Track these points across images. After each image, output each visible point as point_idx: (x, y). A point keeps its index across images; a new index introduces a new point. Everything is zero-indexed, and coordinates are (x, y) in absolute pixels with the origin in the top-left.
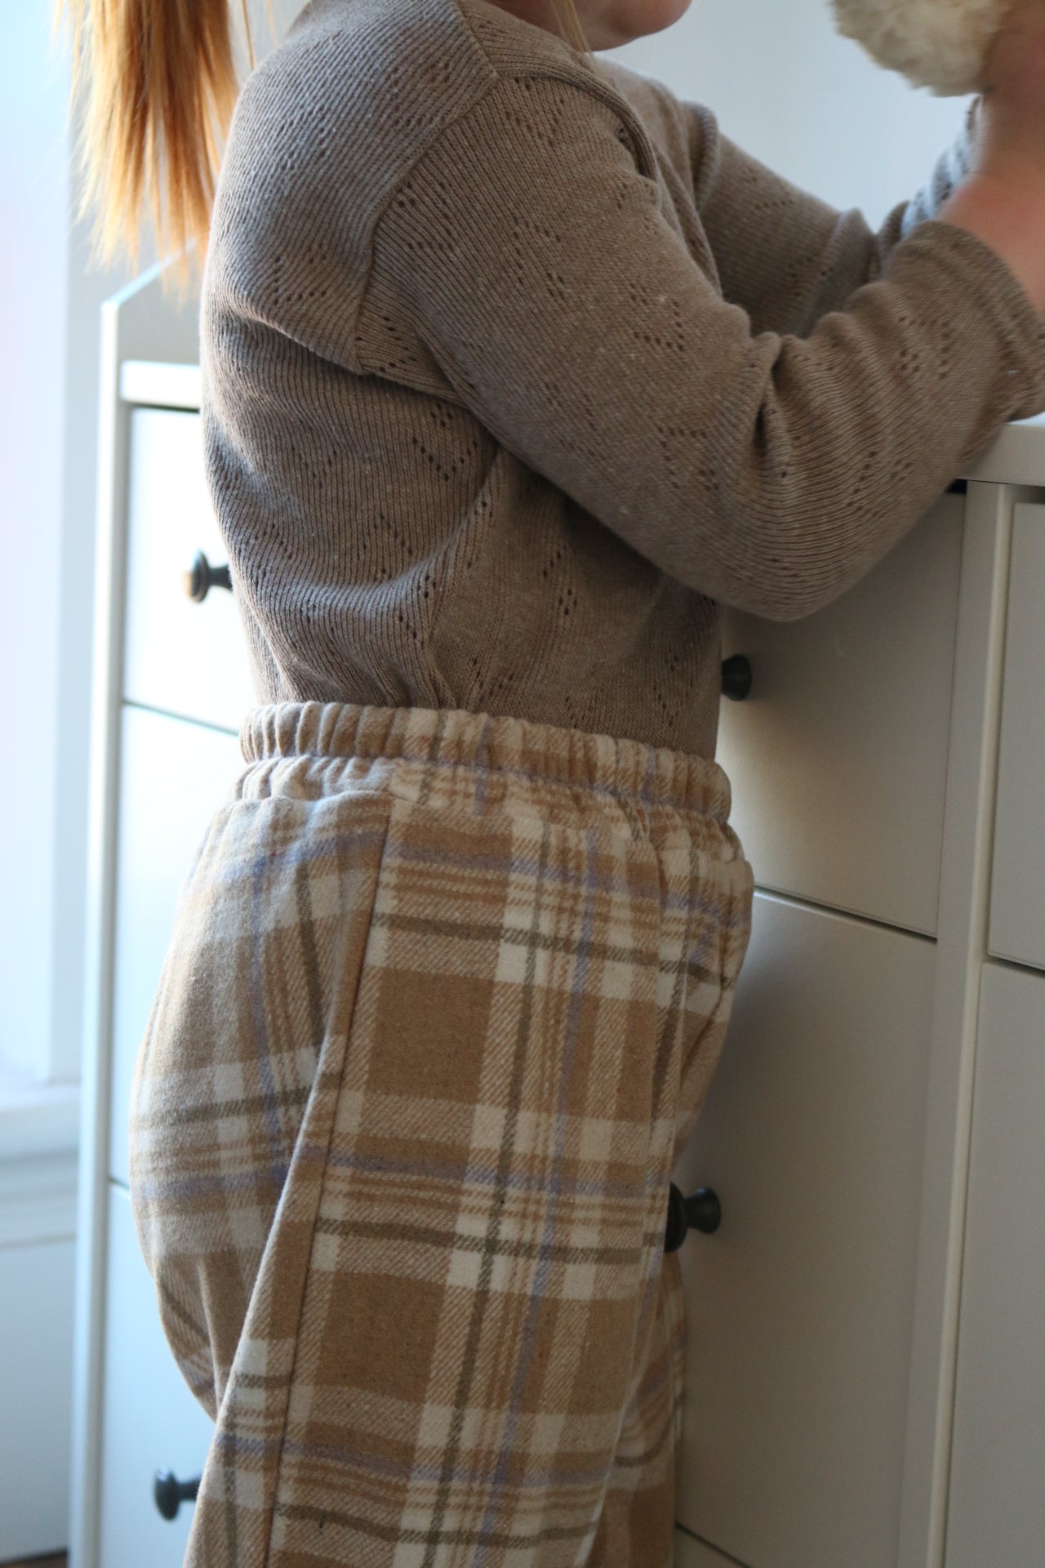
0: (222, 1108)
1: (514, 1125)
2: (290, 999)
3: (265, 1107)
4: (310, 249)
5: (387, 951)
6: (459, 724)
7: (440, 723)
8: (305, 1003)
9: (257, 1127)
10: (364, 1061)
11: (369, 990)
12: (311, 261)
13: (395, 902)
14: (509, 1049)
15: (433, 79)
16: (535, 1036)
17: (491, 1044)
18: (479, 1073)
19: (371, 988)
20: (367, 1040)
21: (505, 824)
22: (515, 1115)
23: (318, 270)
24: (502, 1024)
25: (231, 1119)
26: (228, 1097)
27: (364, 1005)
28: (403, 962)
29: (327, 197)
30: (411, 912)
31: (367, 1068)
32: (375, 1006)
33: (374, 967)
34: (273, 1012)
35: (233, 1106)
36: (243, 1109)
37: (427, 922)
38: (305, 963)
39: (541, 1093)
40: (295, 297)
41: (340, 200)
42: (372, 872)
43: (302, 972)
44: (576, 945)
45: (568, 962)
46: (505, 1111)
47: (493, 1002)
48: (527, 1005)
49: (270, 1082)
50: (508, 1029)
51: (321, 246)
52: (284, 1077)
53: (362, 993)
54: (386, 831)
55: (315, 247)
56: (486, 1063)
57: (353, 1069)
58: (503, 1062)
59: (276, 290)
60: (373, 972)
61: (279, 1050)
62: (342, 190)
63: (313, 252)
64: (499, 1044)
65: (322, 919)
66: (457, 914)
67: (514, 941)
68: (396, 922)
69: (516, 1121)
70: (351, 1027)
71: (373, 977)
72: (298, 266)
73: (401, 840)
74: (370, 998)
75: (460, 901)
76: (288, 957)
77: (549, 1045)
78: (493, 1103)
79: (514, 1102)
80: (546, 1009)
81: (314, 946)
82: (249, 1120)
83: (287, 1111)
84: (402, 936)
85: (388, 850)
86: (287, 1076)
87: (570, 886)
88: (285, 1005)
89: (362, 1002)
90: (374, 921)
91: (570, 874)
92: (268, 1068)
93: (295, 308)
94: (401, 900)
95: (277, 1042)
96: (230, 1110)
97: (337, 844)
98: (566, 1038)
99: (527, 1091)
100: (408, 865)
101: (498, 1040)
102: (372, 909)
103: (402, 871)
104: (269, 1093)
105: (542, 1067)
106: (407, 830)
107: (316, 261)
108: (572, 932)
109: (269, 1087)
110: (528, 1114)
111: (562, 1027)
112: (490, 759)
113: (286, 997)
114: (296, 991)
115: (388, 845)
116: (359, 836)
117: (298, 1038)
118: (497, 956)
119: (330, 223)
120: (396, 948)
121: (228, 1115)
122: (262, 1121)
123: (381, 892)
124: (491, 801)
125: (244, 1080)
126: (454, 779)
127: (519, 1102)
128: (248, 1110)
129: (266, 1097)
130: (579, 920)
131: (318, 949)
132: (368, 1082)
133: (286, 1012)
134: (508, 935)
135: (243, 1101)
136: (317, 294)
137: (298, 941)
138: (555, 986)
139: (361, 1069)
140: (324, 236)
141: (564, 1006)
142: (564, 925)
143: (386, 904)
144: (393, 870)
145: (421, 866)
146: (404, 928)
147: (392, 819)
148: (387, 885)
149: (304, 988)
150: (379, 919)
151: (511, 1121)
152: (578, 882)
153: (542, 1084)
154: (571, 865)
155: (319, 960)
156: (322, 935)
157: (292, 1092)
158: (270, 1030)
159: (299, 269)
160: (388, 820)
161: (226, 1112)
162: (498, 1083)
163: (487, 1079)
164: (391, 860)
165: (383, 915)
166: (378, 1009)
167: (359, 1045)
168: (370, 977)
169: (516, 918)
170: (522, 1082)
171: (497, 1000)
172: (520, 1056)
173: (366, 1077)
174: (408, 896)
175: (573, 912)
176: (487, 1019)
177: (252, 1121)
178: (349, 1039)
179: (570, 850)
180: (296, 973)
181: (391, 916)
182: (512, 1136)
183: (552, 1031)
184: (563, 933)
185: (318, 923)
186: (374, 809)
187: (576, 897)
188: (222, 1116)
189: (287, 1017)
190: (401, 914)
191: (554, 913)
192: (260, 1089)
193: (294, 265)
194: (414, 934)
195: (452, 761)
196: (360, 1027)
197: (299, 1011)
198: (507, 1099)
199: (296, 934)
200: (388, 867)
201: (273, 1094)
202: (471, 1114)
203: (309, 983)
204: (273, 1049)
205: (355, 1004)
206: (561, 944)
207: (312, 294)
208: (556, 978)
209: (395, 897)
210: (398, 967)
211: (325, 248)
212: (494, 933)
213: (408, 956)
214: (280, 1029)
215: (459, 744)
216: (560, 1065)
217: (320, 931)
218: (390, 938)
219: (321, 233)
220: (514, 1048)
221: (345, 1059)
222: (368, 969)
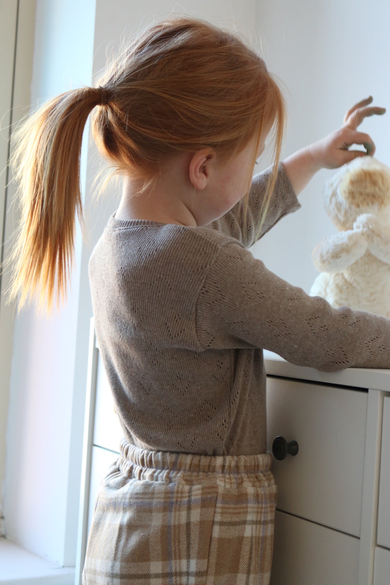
0: (153, 575)
1: (249, 579)
2: (181, 544)
3: (169, 576)
4: (175, 317)
5: (219, 532)
6: (230, 460)
7: (224, 460)
8: (185, 546)
9: (165, 582)
10: (214, 567)
11: (214, 545)
12: (177, 321)
13: (221, 517)
14: (247, 557)
15: (201, 255)
16: (254, 551)
17: (242, 555)
18: (239, 564)
19: (215, 544)
20: (214, 560)
21: (245, 489)
22: (249, 576)
23: (180, 323)
24: (246, 548)
25: (156, 579)
26: (156, 572)
27: (213, 549)
28: (224, 535)
29: (177, 301)
30: (225, 520)
31: (214, 569)
32: (216, 550)
33: (215, 538)
34: (175, 547)
35: (157, 575)
36: (161, 576)
37: (229, 522)
38: (186, 534)
39: (255, 568)
40: (177, 335)
41: (182, 300)
42: (213, 509)
43: (185, 536)
44: (262, 522)
45: (260, 528)
46: (246, 575)
47: (243, 543)
48: (252, 542)
49: (172, 568)
50: (247, 550)
51: (178, 315)
52: (176, 567)
53: (212, 546)
54: (217, 496)
55: (177, 316)
56: (241, 561)
57: (210, 570)
58: (245, 560)
59: (171, 335)
60: (215, 539)
61: (176, 559)
62: (182, 297)
63: (177, 318)
64: (244, 555)
65: (193, 522)
66: (237, 519)
67: (249, 524)
68: (221, 524)
69: (249, 578)
70: (209, 556)
71: (215, 541)
72: (173, 324)
73: (221, 499)
74: (215, 547)
75: (237, 515)
76: (181, 532)
77: (257, 553)
78: (243, 573)
79: (249, 572)
80: (256, 543)
81: (190, 529)
82: (162, 580)
83: (176, 578)
84: (223, 527)
85: (218, 502)
86: (177, 567)
87: (260, 505)
88: (179, 546)
89: (212, 549)
90: (214, 523)
91: (260, 501)
92: (171, 564)
93: (178, 339)
94: (222, 516)
95: (175, 556)
96: (156, 576)
97: (201, 500)
98: (261, 551)
99: (252, 568)
100: (224, 506)
101: (244, 554)
102: (213, 521)
103: (222, 508)
104: (171, 572)
105: (256, 561)
106: (223, 495)
107: (178, 321)
108: (261, 518)
109: (171, 570)
110: (253, 575)
111: (260, 547)
112: (237, 470)
113: (180, 543)
114: (183, 542)
115: (218, 500)
116: (209, 498)
117: (182, 556)
118: (245, 529)
119: (180, 308)
120: (222, 531)
121: (155, 578)
122: (167, 580)
123: (216, 515)
124: (240, 483)
125: (162, 566)
126: (230, 478)
127: (250, 572)
128: (163, 577)
129: (170, 573)
130: (263, 515)
131: (191, 530)
132: (215, 573)
133: (179, 548)
134: (248, 523)
135: (161, 574)
136: (183, 332)
137: (185, 527)
138: (257, 535)
139: (213, 569)
140: (179, 312)
141: (260, 541)
142: (259, 517)
143: (218, 518)
144: (220, 508)
145: (227, 506)
146: (223, 525)
147: (219, 492)
148: (218, 513)
149: (185, 541)
150: (216, 523)
151: (248, 578)
152: (262, 503)
153: (256, 565)
154: (260, 499)
155: (191, 533)
156: (192, 526)
157: (178, 572)
158: (173, 552)
159: (174, 325)
160: (217, 493)
161: (154, 577)
162: (244, 567)
163: (241, 566)
164: (219, 505)
165: (217, 522)
166: (217, 550)
167: (212, 562)
168: (214, 541)
169: (250, 517)
170: (251, 566)
171: (245, 542)
172: (250, 558)
173: (214, 572)
174: (224, 515)
175: (261, 513)
176: (241, 548)
177: (163, 580)
178: (208, 560)
179: (259, 494)
180: (183, 536)
181: (220, 522)
182: (248, 582)
183: (257, 549)
184: (259, 519)
185: (192, 523)
186: (213, 489)
187: (262, 508)
188: (153, 578)
189: (179, 549)
190: (222, 521)
191: (256, 514)
192: (167, 570)
193: (172, 324)
194: (226, 527)
195: (228, 472)
196: (212, 556)
197: (183, 548)
198: (247, 572)
199: (185, 525)
200: (218, 507)
201: (172, 573)
202: (236, 576)
203: (187, 540)
204: (174, 558)
205: (210, 549)
206: (258, 523)
207: (181, 332)
208: (257, 533)
209: (220, 516)
210: (223, 537)
211: (180, 316)
212: (244, 522)
213: (225, 534)
214: (176, 552)
215: (230, 467)
216: (259, 559)
217: (192, 525)
218: (220, 529)
219: (178, 311)
220: (248, 556)
221: (208, 566)
222: (213, 539)
